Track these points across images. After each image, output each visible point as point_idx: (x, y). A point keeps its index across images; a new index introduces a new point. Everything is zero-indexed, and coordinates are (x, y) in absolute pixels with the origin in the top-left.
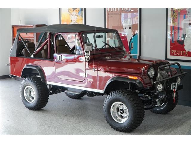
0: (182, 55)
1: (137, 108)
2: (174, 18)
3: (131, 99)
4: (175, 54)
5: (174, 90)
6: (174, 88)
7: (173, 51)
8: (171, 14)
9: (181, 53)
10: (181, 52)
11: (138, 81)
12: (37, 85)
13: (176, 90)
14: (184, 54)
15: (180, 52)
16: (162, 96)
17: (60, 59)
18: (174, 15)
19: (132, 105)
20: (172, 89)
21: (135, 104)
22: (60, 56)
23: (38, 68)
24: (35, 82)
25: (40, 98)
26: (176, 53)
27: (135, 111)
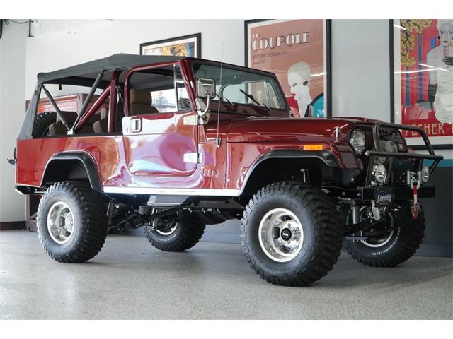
0: (431, 132)
1: (323, 218)
2: (407, 48)
3: (311, 197)
4: (413, 134)
5: (415, 188)
6: (415, 184)
8: (401, 40)
9: (427, 129)
10: (429, 126)
11: (325, 154)
13: (418, 187)
14: (434, 132)
15: (425, 127)
16: (384, 197)
17: (137, 128)
18: (407, 42)
19: (312, 211)
20: (408, 183)
21: (320, 208)
22: (137, 122)
23: (84, 158)
24: (76, 189)
25: (85, 227)
27: (320, 225)
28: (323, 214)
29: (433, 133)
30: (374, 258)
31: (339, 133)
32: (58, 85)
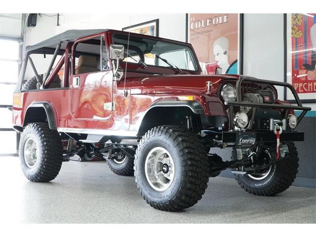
0: (313, 89)
1: (189, 156)
2: (297, 23)
3: (180, 139)
4: (300, 91)
5: (278, 133)
6: (278, 130)
7: (297, 84)
8: (292, 18)
10: (311, 85)
11: (195, 104)
12: (42, 134)
13: (280, 132)
15: (309, 85)
16: (247, 141)
17: (77, 85)
18: (296, 19)
19: (180, 151)
20: (271, 129)
21: (187, 148)
22: (77, 79)
23: (47, 107)
25: (44, 156)
26: (302, 88)
27: (186, 162)
28: (189, 153)
29: (315, 90)
30: (256, 189)
31: (210, 87)
32: (43, 55)
